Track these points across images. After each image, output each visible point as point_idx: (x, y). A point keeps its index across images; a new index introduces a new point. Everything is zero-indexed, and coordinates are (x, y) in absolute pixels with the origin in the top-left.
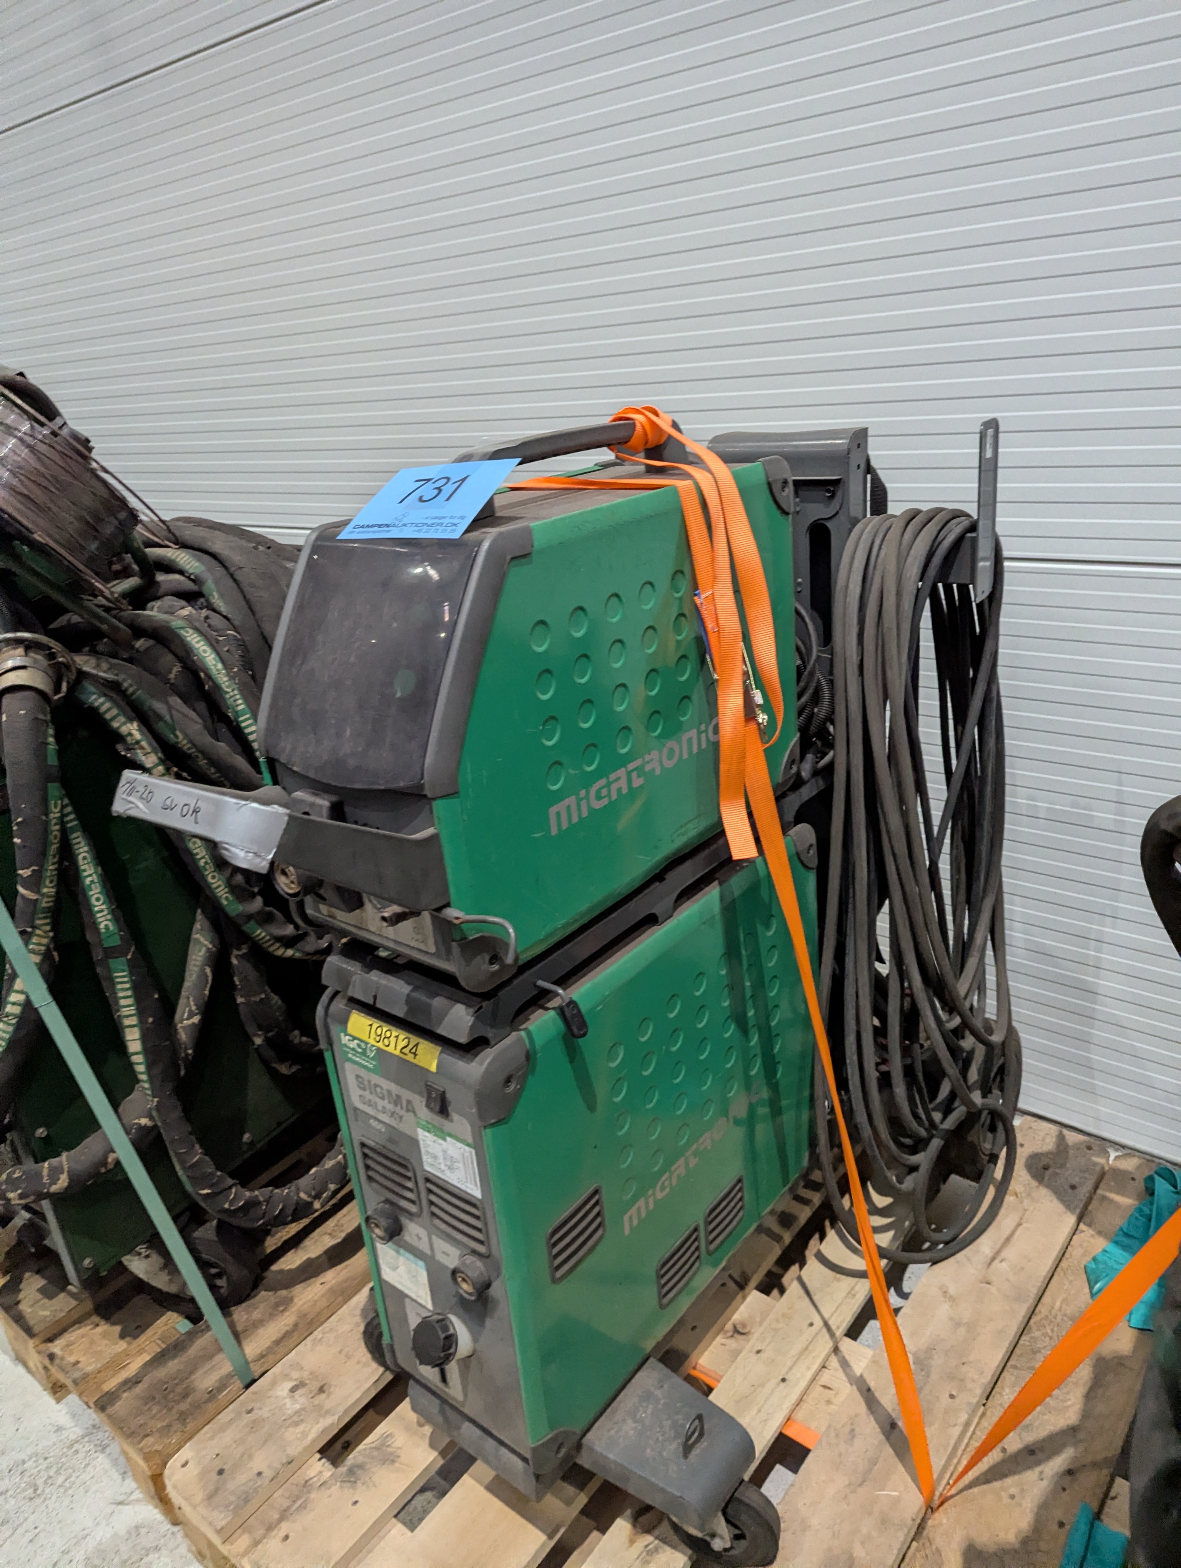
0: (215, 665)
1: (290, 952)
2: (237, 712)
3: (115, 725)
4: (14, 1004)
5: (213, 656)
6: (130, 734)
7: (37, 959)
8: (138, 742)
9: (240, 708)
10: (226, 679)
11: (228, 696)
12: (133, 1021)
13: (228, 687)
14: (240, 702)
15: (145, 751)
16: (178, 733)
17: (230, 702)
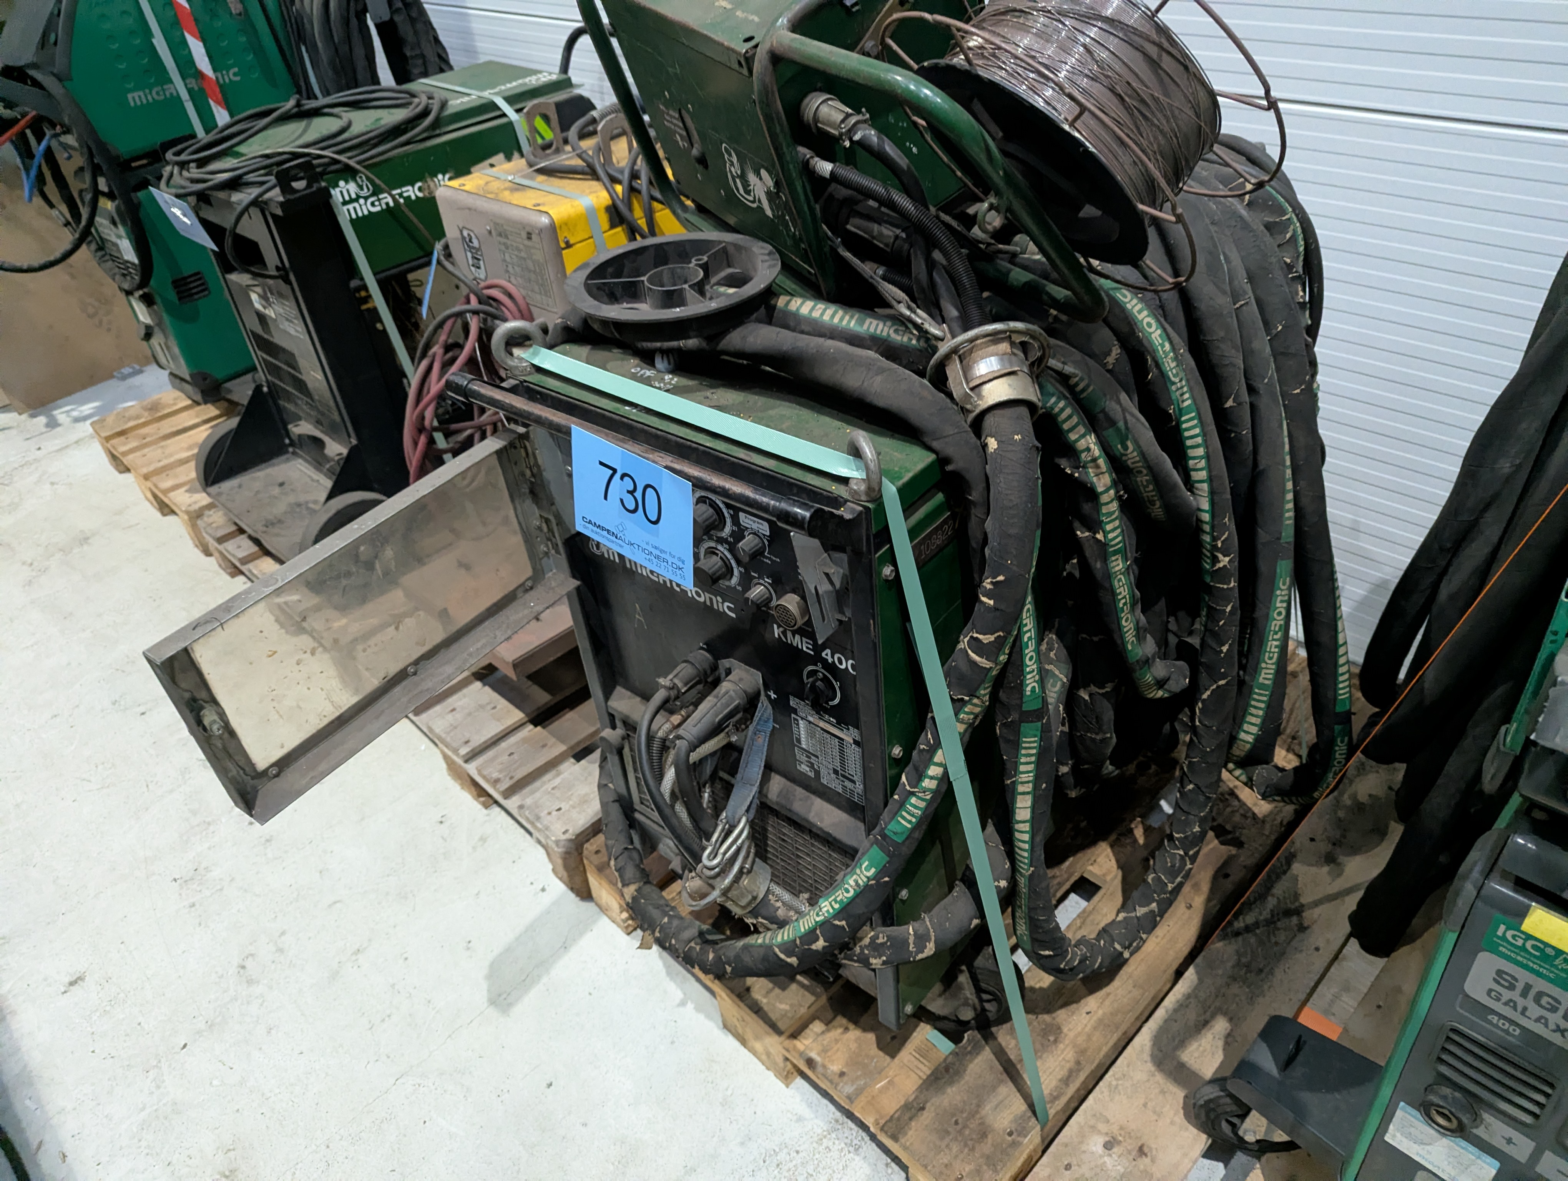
0: (1163, 346)
1: (1160, 693)
2: (1180, 410)
3: (1073, 437)
4: (932, 778)
5: (1159, 332)
6: (1088, 449)
7: (961, 728)
8: (1094, 460)
9: (1186, 404)
10: (1173, 365)
11: (1174, 388)
12: (1029, 788)
13: (1174, 376)
14: (1187, 396)
15: (1099, 471)
16: (1129, 443)
17: (1175, 396)
